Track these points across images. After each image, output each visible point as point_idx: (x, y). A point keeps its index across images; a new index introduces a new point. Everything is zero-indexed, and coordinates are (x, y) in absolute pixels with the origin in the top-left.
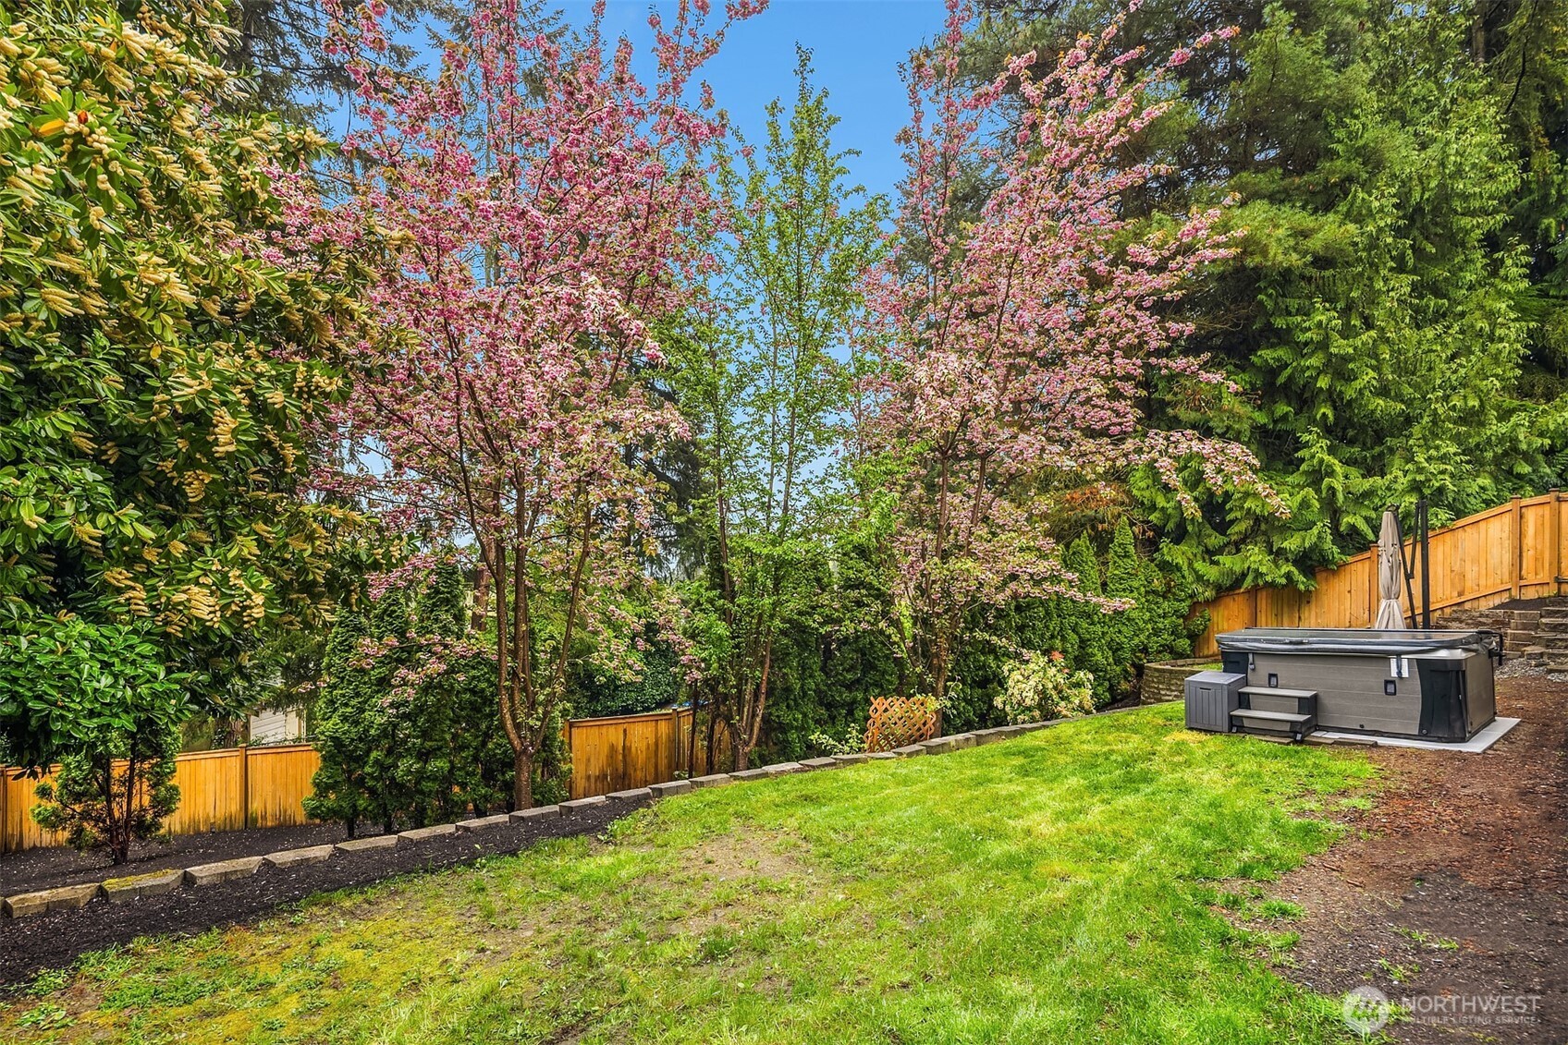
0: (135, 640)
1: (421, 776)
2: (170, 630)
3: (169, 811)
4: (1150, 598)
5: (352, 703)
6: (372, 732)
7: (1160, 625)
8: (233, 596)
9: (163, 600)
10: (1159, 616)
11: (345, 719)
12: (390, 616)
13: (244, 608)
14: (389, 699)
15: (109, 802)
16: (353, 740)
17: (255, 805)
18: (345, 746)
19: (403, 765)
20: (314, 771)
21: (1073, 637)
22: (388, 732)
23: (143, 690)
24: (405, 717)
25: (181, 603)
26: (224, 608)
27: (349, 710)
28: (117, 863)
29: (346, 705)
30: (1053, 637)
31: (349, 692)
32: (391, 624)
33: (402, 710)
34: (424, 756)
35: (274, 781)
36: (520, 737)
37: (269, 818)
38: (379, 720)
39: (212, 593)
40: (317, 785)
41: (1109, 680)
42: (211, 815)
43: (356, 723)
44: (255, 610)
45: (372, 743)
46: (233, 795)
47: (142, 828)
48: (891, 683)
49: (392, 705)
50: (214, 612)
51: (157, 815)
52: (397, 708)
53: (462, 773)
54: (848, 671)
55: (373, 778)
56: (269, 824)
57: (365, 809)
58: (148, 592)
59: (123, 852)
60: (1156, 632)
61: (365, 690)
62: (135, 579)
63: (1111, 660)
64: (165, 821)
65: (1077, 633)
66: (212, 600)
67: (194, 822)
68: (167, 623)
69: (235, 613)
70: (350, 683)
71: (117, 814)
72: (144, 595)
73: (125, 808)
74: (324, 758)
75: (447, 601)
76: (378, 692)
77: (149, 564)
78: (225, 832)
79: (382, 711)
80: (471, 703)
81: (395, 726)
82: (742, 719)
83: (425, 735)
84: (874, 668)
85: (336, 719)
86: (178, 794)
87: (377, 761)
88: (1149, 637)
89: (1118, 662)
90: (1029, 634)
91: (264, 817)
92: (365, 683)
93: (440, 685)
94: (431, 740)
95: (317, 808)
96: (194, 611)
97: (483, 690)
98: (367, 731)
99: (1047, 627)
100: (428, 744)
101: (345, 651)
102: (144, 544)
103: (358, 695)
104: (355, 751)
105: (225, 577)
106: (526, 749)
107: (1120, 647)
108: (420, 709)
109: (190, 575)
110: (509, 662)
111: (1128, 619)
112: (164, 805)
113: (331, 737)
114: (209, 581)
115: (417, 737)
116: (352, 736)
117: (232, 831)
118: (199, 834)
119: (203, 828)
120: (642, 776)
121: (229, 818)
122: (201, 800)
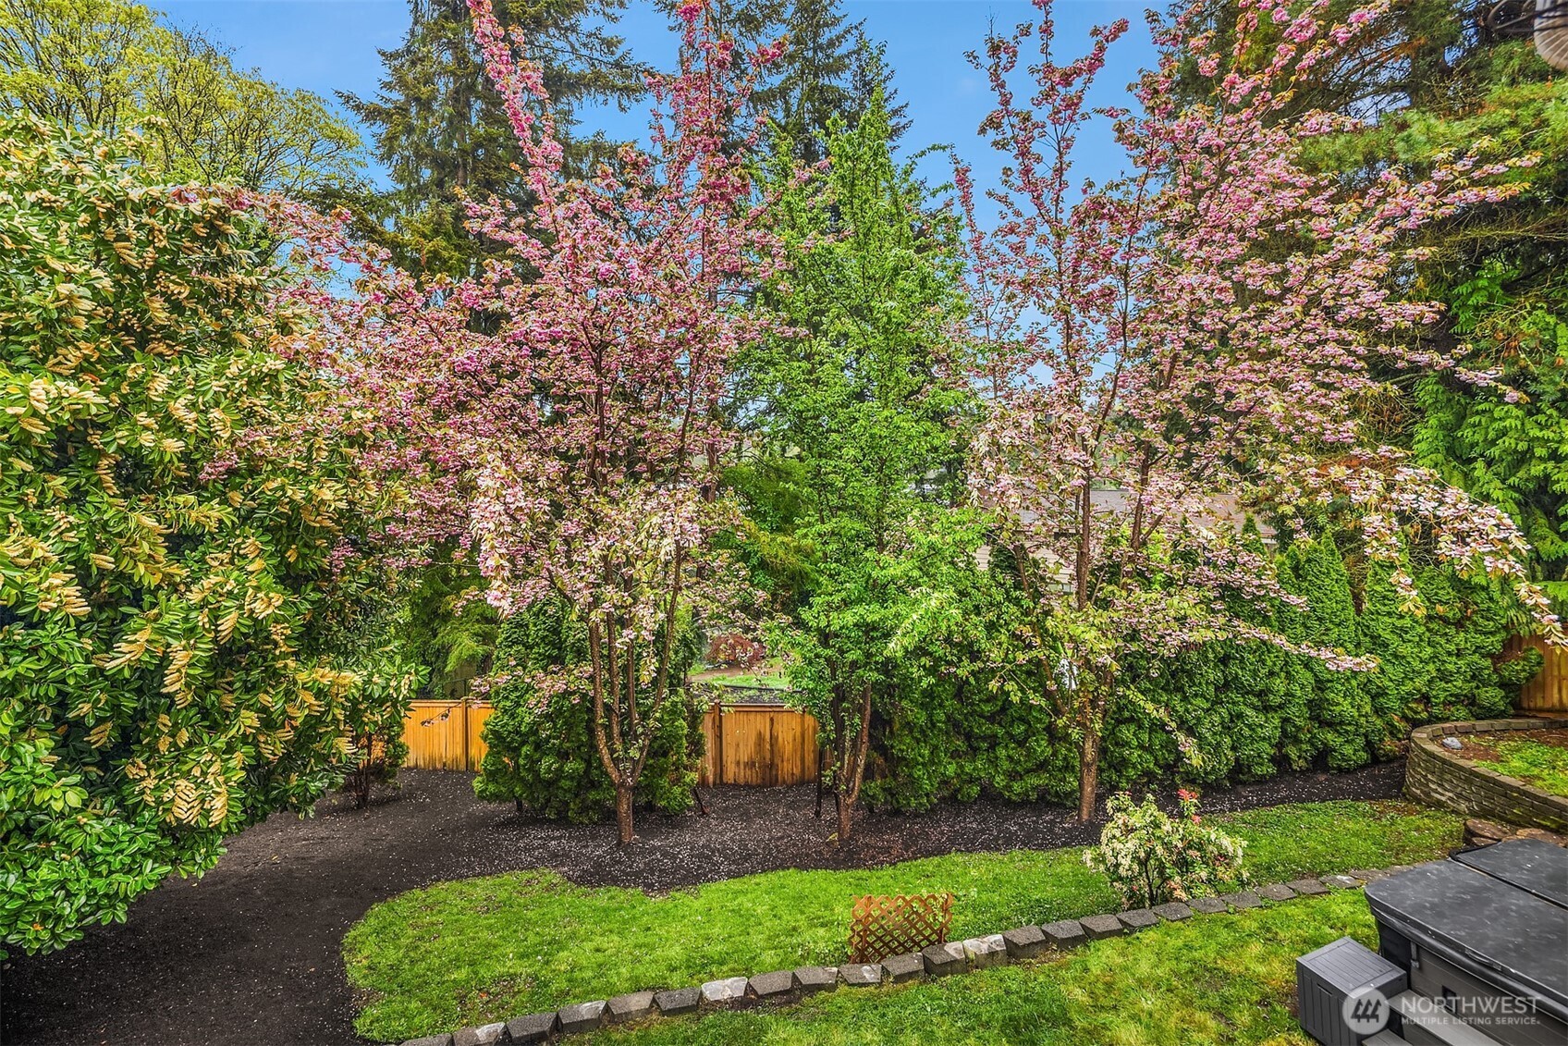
1: (560, 775)
4: (1433, 626)
6: (523, 728)
7: (1451, 667)
10: (1450, 654)
17: (473, 752)
19: (546, 762)
21: (1305, 676)
22: (534, 730)
27: (508, 704)
29: (507, 698)
30: (1271, 674)
34: (562, 756)
36: (618, 770)
38: (528, 718)
41: (1366, 735)
42: (443, 756)
45: (523, 738)
46: (458, 740)
47: (382, 774)
55: (526, 768)
60: (1444, 676)
63: (1368, 708)
65: (1312, 670)
78: (454, 770)
81: (539, 725)
87: (528, 754)
88: (1431, 681)
89: (1379, 711)
90: (1234, 669)
98: (520, 726)
99: (1263, 662)
104: (511, 742)
107: (1382, 692)
111: (1395, 656)
112: (398, 753)
117: (458, 771)
118: (435, 770)
119: (439, 766)
120: (789, 768)
121: (455, 760)
122: (436, 742)
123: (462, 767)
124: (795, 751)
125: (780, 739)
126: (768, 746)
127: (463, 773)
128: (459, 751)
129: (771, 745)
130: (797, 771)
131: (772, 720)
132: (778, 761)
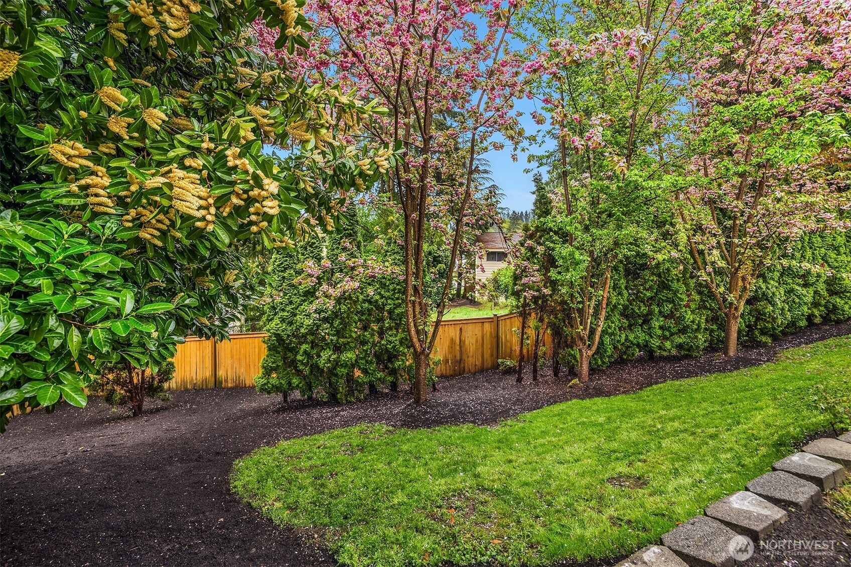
0: (84, 246)
1: (337, 363)
2: (144, 235)
3: (168, 379)
5: (288, 308)
6: (302, 330)
8: (232, 184)
9: (134, 188)
11: (283, 320)
12: (311, 246)
13: (250, 201)
14: (314, 307)
15: (130, 373)
16: (289, 336)
17: (221, 373)
18: (283, 340)
19: (325, 355)
20: (263, 356)
22: (313, 331)
23: (98, 334)
24: (326, 320)
25: (157, 190)
26: (221, 201)
27: (286, 314)
28: (135, 414)
29: (283, 310)
31: (286, 301)
32: (312, 252)
33: (322, 316)
34: (338, 349)
35: (232, 357)
36: (419, 340)
37: (229, 381)
38: (308, 322)
39: (203, 182)
40: (263, 367)
42: (194, 378)
43: (291, 323)
44: (267, 203)
45: (302, 339)
46: (207, 365)
47: (151, 388)
48: (682, 300)
49: (317, 311)
50: (207, 208)
51: (161, 381)
52: (319, 313)
53: (363, 362)
54: (647, 290)
55: (302, 364)
56: (230, 385)
57: (298, 385)
58: (112, 176)
59: (140, 407)
61: (295, 299)
62: (97, 160)
64: (166, 385)
66: (203, 191)
67: (184, 382)
68: (139, 224)
69: (237, 208)
70: (285, 294)
71: (135, 381)
72: (107, 181)
73: (140, 377)
74: (270, 349)
75: (350, 235)
76: (304, 301)
77: (117, 138)
78: (202, 389)
79: (309, 315)
80: (369, 310)
81: (318, 327)
82: (585, 329)
83: (339, 333)
84: (668, 288)
85: (276, 321)
86: (174, 367)
87: (305, 352)
91: (226, 381)
92: (295, 295)
93: (350, 298)
94: (343, 337)
95: (265, 384)
96: (177, 204)
97: (377, 301)
98: (298, 329)
100: (342, 340)
101: (282, 271)
102: (110, 111)
103: (291, 303)
104: (290, 343)
105: (221, 158)
106: (424, 350)
108: (336, 314)
109: (171, 154)
110: (412, 281)
112: (165, 375)
113: (275, 334)
114: (199, 162)
115: (333, 335)
116: (288, 333)
117: (207, 389)
118: (187, 390)
119: (189, 387)
120: (473, 360)
121: (205, 380)
122: (187, 369)
123: (211, 385)
124: (477, 349)
125: (467, 343)
126: (458, 348)
127: (213, 390)
128: (208, 373)
129: (461, 347)
130: (478, 363)
131: (461, 329)
132: (465, 357)
